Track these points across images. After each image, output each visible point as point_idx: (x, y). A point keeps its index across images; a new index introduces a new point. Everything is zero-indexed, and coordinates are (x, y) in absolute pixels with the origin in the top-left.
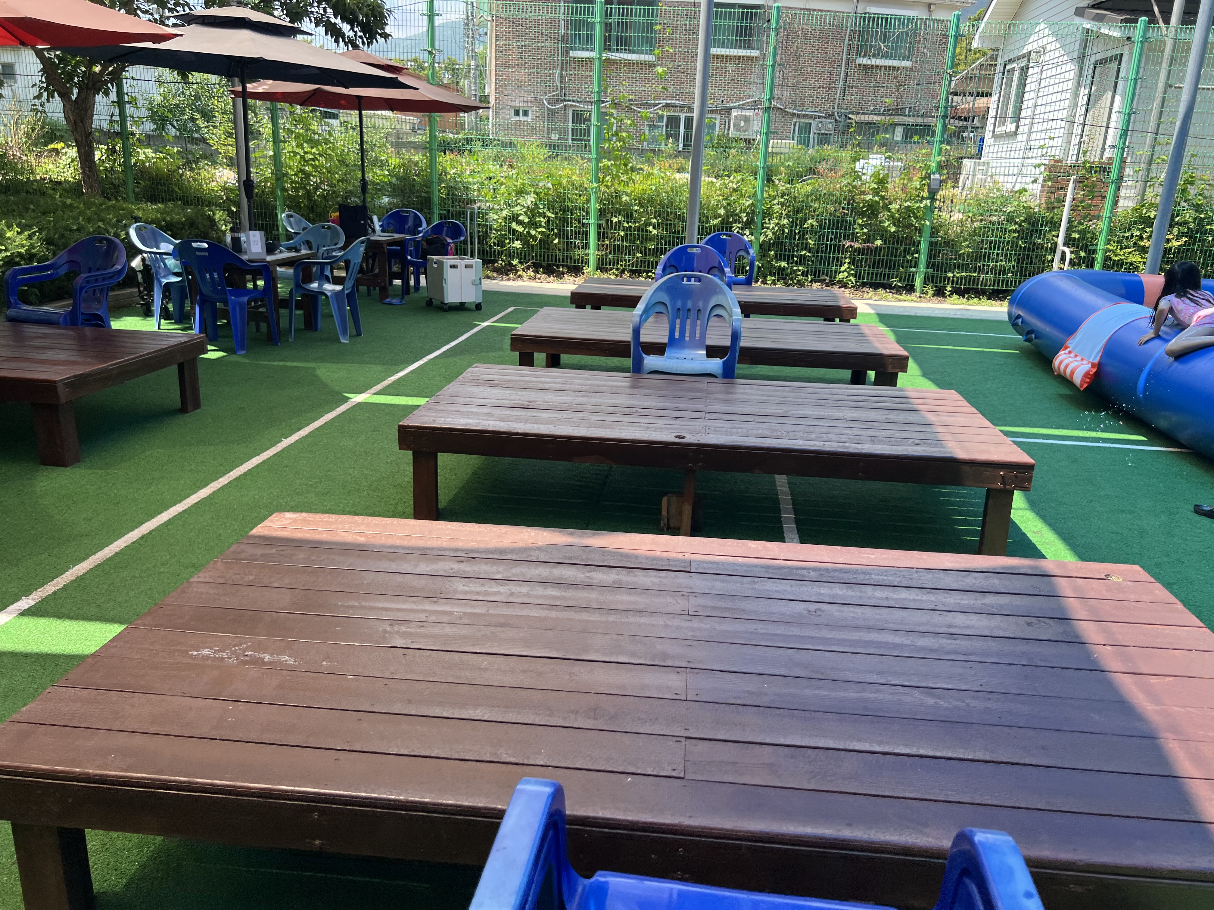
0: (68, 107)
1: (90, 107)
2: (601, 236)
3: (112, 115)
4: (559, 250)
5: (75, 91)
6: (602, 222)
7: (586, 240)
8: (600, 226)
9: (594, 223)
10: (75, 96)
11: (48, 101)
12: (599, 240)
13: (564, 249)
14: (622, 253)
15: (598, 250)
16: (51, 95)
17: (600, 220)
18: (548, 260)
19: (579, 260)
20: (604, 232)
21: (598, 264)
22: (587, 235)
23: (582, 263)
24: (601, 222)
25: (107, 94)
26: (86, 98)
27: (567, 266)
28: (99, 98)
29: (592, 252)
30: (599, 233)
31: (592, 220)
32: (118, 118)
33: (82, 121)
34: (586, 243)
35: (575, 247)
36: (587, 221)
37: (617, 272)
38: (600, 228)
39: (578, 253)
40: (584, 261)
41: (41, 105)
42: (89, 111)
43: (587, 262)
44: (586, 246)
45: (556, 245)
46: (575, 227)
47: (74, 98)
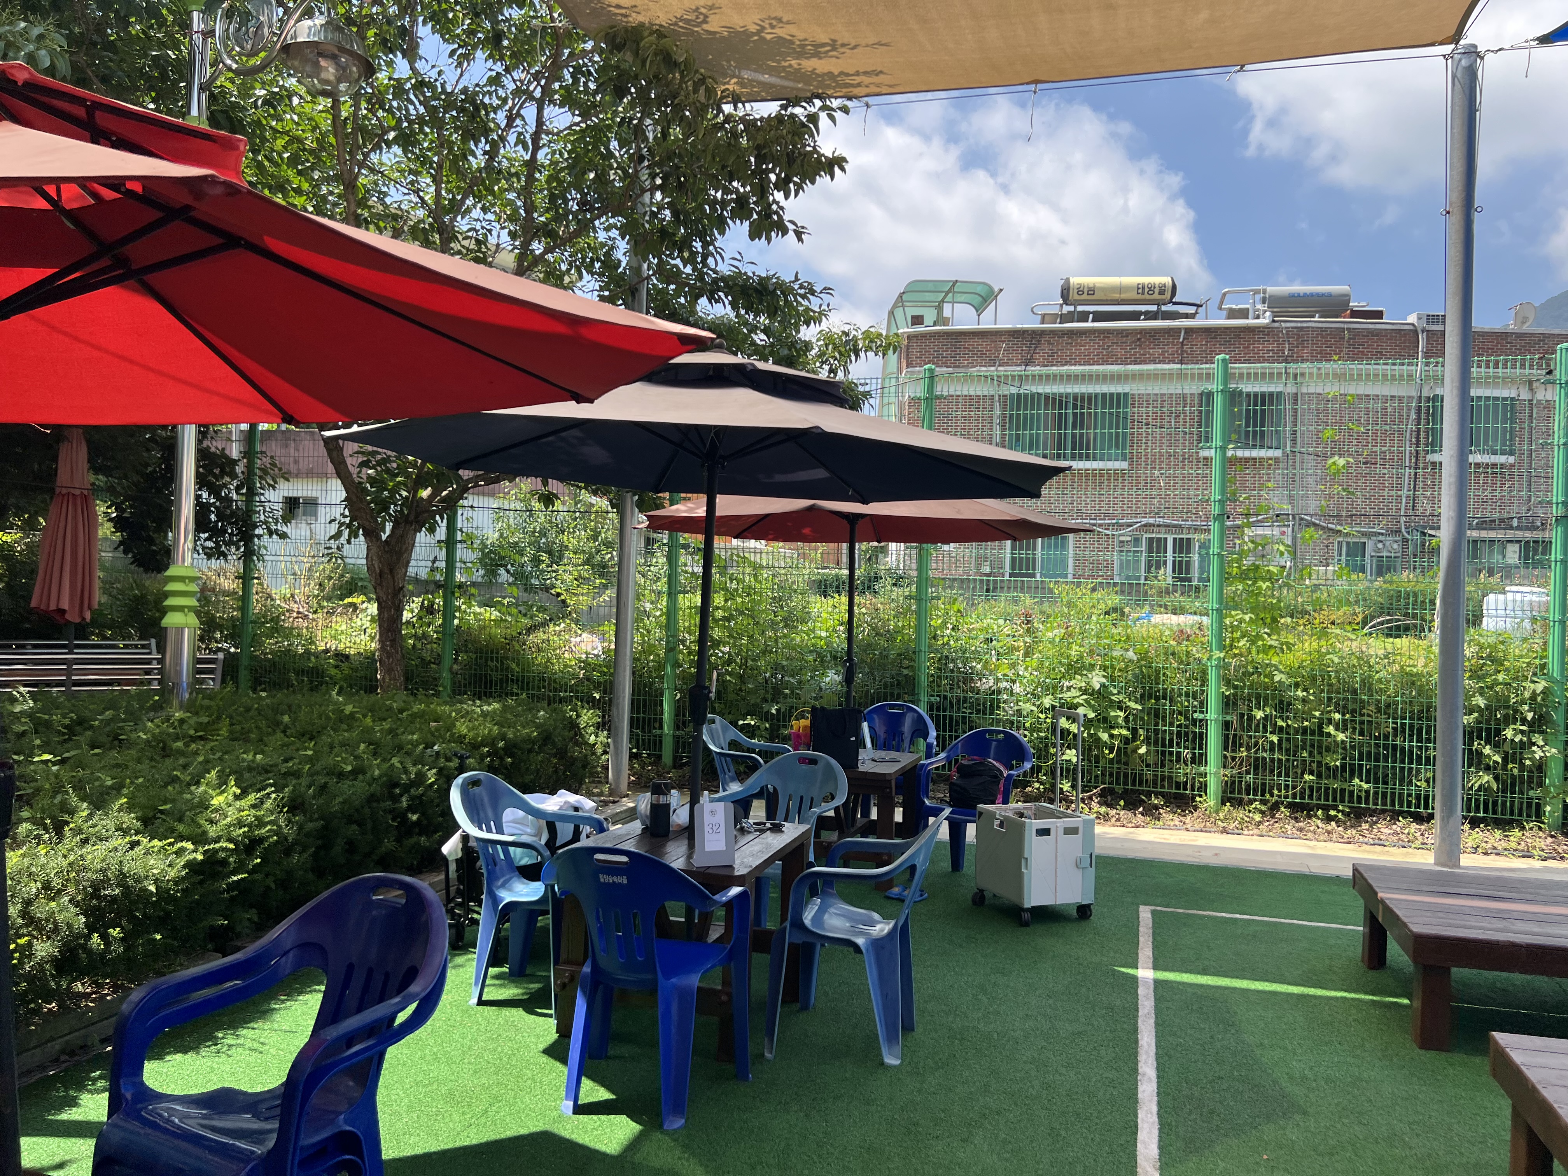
0: (374, 549)
1: (406, 549)
2: (1230, 742)
3: (435, 561)
4: (1148, 766)
5: (389, 527)
6: (1233, 718)
7: (1201, 748)
8: (1227, 725)
9: (1215, 720)
10: (388, 532)
11: (349, 542)
12: (1226, 748)
13: (1156, 764)
14: (1272, 771)
15: (1224, 767)
16: (354, 534)
17: (1227, 713)
18: (1126, 783)
19: (1186, 782)
20: (1235, 736)
21: (1224, 792)
22: (1201, 739)
23: (1193, 789)
24: (1228, 718)
25: (432, 530)
26: (402, 536)
27: (1163, 795)
28: (422, 537)
29: (1213, 770)
30: (1226, 737)
31: (1213, 714)
32: (443, 565)
33: (391, 571)
34: (1201, 755)
35: (1178, 760)
36: (1201, 716)
37: (1263, 808)
38: (1227, 729)
39: (1182, 772)
40: (1197, 785)
41: (338, 548)
42: (405, 555)
43: (1204, 787)
44: (1200, 759)
45: (1141, 756)
46: (1180, 726)
47: (384, 537)
